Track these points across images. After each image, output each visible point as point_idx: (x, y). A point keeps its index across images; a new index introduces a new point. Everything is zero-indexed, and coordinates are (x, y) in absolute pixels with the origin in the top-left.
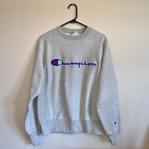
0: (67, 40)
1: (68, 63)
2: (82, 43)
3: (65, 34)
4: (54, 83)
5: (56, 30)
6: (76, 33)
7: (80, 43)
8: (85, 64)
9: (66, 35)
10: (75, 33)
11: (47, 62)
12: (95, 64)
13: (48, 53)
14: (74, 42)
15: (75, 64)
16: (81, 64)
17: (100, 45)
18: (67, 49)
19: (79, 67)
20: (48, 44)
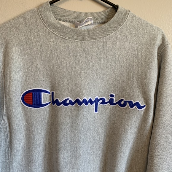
0: (64, 40)
1: (68, 102)
2: (105, 48)
3: (60, 24)
4: (31, 151)
5: (36, 13)
6: (89, 23)
7: (101, 48)
8: (111, 102)
9: (63, 25)
10: (86, 22)
11: (10, 99)
12: (137, 103)
13: (13, 74)
14: (83, 44)
15: (86, 103)
16: (101, 101)
17: (151, 54)
18: (64, 65)
19: (96, 110)
20: (14, 49)
